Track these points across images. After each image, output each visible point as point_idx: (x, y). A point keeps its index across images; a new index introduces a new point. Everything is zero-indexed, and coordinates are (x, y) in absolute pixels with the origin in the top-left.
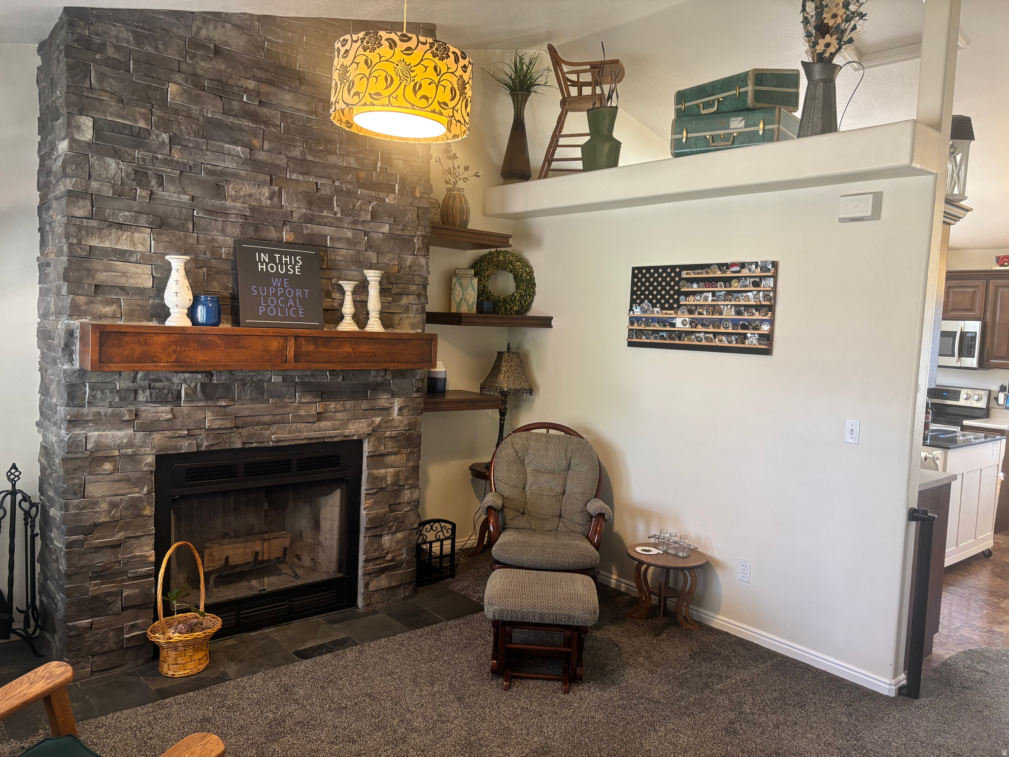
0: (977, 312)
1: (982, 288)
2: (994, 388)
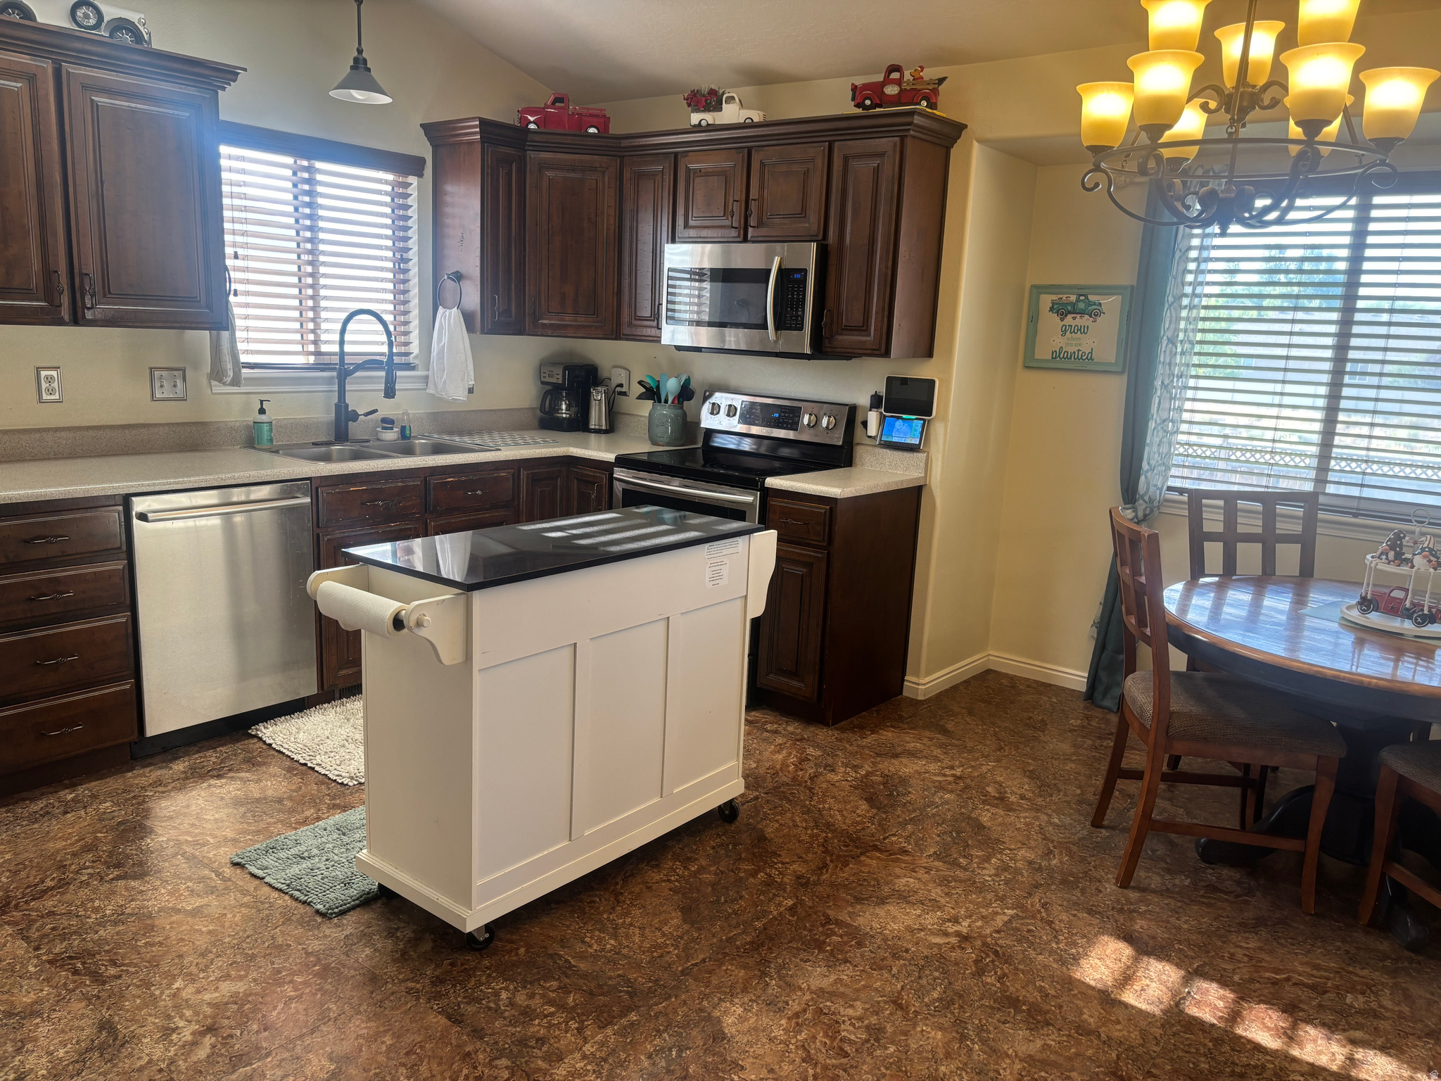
0: (814, 222)
1: (821, 166)
2: (863, 400)
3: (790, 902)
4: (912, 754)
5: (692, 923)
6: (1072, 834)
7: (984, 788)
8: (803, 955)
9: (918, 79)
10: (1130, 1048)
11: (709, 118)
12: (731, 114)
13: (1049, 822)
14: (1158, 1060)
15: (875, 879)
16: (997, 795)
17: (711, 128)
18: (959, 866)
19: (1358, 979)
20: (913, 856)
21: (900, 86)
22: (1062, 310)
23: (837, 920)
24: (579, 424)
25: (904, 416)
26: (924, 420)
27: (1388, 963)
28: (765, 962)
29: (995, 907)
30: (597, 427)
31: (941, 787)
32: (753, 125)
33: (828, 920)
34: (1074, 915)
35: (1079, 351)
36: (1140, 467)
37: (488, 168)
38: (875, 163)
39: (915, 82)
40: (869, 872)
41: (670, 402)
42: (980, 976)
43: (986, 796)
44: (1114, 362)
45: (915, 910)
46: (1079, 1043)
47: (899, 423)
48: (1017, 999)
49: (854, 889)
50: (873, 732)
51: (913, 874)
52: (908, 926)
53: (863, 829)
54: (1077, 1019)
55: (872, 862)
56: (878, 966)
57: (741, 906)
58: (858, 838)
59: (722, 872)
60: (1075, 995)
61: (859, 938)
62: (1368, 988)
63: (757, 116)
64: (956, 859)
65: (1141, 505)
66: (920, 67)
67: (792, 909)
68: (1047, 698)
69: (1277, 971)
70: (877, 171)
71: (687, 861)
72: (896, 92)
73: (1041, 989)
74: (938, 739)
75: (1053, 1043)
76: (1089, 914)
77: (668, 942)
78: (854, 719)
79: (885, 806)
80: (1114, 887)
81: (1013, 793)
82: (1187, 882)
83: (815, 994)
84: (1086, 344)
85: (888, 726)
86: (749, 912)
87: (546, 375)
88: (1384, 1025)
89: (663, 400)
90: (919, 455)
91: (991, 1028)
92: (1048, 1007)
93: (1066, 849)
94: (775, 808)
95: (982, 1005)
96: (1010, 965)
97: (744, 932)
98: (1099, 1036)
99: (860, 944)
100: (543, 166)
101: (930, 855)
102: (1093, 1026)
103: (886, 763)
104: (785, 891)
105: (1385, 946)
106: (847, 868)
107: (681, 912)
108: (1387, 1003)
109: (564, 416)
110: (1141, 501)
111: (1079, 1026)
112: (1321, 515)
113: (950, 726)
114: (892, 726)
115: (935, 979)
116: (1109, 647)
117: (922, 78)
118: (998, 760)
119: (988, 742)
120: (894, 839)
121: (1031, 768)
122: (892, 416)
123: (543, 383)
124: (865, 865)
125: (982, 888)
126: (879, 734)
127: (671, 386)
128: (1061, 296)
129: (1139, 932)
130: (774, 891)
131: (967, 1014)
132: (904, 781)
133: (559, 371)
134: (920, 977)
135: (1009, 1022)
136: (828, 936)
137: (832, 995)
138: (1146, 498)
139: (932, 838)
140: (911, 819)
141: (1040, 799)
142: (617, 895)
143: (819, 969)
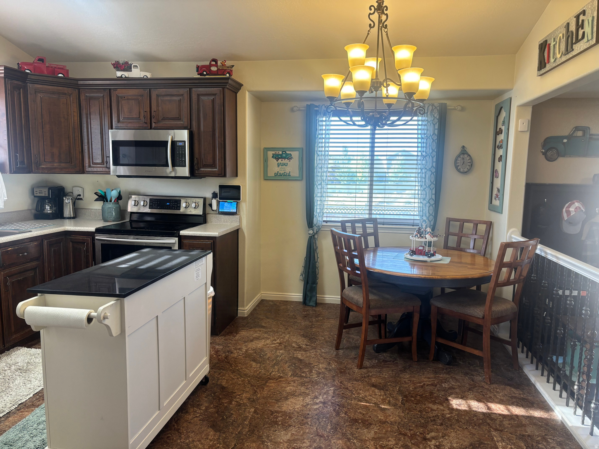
0: (185, 121)
1: (186, 98)
2: (209, 195)
3: (253, 410)
4: (257, 338)
5: (220, 431)
6: (332, 354)
7: (292, 345)
8: (272, 429)
9: (224, 65)
10: (399, 423)
11: (126, 74)
12: (136, 73)
13: (321, 352)
14: (409, 424)
15: (278, 391)
16: (298, 347)
17: (127, 79)
18: (303, 376)
19: (441, 378)
20: (285, 378)
21: (217, 67)
22: (277, 157)
23: (275, 411)
24: (58, 215)
25: (228, 201)
26: (237, 202)
27: (445, 371)
28: (260, 437)
29: (326, 388)
30: (69, 216)
31: (277, 349)
32: (147, 79)
33: (272, 413)
34: (353, 383)
35: (285, 172)
36: (313, 214)
37: (8, 91)
38: (212, 98)
39: (223, 66)
40: (274, 389)
41: (113, 201)
42: (339, 415)
43: (294, 348)
44: (298, 176)
45: (300, 398)
46: (384, 427)
47: (226, 204)
48: (356, 419)
49: (273, 397)
50: (237, 334)
51: (290, 385)
52: (302, 405)
53: (260, 373)
54: (378, 419)
55: (272, 384)
56: (302, 423)
57: (235, 417)
58: (261, 377)
59: (217, 406)
60: (372, 411)
61: (288, 415)
62: (446, 381)
63: (149, 75)
64: (300, 375)
65: (315, 228)
66: (225, 61)
67: (255, 412)
68: (289, 306)
69: (420, 383)
70: (213, 101)
71: (198, 406)
72: (216, 70)
73: (360, 413)
74: (263, 330)
75: (376, 430)
76: (357, 381)
77: (215, 443)
78: (226, 330)
79: (262, 361)
80: (358, 370)
81: (302, 344)
82: (377, 361)
83: (288, 442)
84: (287, 169)
85: (241, 330)
86: (240, 419)
87: (38, 192)
88: (457, 390)
89: (109, 200)
90: (237, 216)
91: (355, 433)
92: (367, 419)
93: (334, 360)
94: (220, 374)
95: (347, 425)
96: (345, 408)
97: (243, 428)
98: (388, 422)
99: (290, 418)
100: (36, 91)
101: (291, 376)
102: (384, 420)
103: (250, 345)
104: (248, 406)
105: (440, 366)
106: (265, 390)
107: (211, 428)
108: (453, 383)
109: (49, 212)
110: (315, 227)
111: (380, 421)
112: (379, 226)
113: (263, 324)
114: (242, 329)
115: (325, 421)
116: (310, 282)
117: (225, 65)
118: (289, 333)
119: (281, 327)
120: (274, 373)
121: (302, 334)
122: (222, 201)
123: (35, 197)
124: (270, 386)
125: (317, 383)
126: (240, 334)
127: (114, 194)
128: (276, 152)
129: (375, 383)
130: (243, 407)
131: (344, 430)
132: (261, 350)
133: (46, 190)
134: (320, 423)
135: (359, 428)
136: (277, 418)
137: (295, 440)
138: (317, 226)
139: (287, 369)
140: (275, 364)
141: (313, 344)
142: (178, 430)
143: (282, 432)
